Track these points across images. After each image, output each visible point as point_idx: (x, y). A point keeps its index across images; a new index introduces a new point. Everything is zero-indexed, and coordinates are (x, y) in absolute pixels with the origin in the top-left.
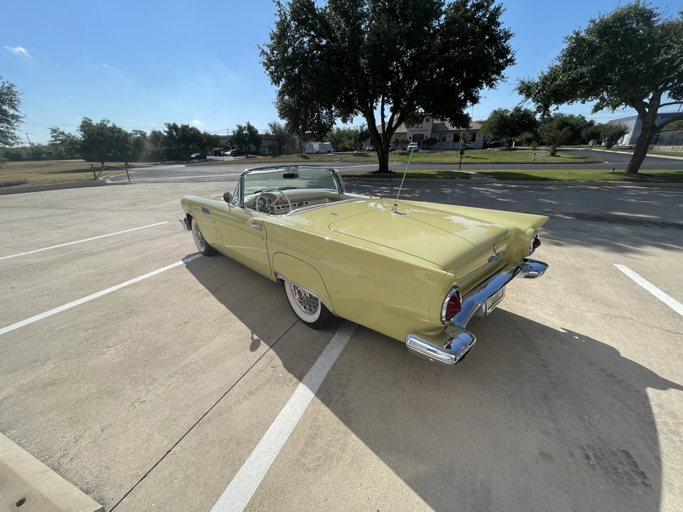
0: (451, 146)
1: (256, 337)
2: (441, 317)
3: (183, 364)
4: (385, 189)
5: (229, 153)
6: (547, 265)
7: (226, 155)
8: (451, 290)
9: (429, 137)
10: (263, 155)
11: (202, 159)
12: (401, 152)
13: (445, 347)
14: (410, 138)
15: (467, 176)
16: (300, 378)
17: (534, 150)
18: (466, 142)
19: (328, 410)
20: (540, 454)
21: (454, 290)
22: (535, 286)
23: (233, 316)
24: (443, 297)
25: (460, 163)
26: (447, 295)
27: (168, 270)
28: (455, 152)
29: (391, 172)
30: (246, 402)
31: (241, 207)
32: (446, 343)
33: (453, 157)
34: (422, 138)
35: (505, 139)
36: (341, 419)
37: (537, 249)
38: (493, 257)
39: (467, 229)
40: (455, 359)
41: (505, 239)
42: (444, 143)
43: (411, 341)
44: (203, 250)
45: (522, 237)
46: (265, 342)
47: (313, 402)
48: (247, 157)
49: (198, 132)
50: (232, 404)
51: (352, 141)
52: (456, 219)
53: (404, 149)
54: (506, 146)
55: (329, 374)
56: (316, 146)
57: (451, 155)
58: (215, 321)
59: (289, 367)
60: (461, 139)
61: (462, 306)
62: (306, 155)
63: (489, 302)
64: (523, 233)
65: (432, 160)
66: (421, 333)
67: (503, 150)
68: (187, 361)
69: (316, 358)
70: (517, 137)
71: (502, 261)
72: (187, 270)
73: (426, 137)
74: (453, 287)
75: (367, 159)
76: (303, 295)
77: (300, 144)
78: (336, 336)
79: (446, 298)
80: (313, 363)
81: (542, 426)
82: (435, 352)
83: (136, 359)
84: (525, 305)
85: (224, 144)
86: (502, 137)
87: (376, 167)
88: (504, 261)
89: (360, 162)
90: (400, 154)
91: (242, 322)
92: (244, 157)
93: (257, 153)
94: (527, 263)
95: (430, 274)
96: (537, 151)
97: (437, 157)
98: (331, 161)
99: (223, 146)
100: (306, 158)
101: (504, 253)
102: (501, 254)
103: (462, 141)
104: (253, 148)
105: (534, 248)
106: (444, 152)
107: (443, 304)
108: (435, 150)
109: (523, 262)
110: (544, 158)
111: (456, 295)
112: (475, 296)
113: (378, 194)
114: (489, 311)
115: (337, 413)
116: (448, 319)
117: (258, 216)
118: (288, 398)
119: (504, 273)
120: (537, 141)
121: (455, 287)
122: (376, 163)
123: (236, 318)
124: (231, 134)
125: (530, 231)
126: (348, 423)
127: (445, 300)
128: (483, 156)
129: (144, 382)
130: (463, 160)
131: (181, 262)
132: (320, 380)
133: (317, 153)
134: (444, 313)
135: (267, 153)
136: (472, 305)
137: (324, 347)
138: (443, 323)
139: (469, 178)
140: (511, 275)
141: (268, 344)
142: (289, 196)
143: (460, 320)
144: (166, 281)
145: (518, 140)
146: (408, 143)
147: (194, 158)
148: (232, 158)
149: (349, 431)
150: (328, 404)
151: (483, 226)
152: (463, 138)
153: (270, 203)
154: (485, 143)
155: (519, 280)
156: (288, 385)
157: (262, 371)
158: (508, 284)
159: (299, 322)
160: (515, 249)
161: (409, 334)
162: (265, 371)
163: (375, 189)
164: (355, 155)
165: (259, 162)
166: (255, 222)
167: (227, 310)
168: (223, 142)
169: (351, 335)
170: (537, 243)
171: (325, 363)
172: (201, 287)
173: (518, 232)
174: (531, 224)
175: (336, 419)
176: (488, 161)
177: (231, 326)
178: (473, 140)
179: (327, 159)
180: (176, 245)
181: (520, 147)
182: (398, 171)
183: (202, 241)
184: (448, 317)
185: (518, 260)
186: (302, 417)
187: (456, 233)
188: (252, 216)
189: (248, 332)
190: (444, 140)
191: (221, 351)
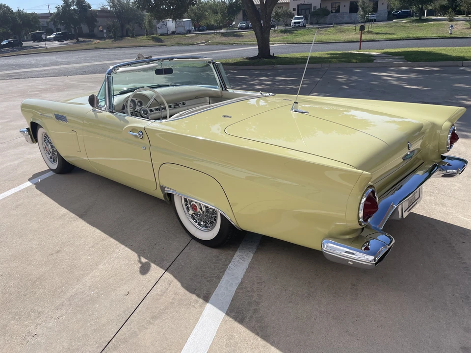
0: (347, 19)
1: (144, 260)
2: (359, 218)
3: (68, 295)
4: (266, 80)
5: (52, 36)
6: (466, 162)
7: (49, 40)
8: (367, 189)
9: (318, 7)
10: (100, 38)
11: (16, 47)
12: (283, 28)
13: (363, 248)
14: (294, 9)
15: (369, 58)
16: (206, 299)
17: (451, 20)
18: (365, 12)
19: (243, 327)
20: (461, 348)
21: (370, 190)
22: (455, 188)
23: (112, 240)
24: (359, 197)
25: (361, 41)
26: (363, 195)
27: (15, 194)
28: (351, 27)
29: (274, 57)
30: (151, 326)
31: (111, 112)
32: (364, 246)
33: (350, 33)
34: (310, 9)
35: (414, 8)
36: (258, 334)
37: (455, 145)
38: (407, 155)
39: (374, 125)
40: (375, 260)
41: (420, 135)
42: (338, 14)
43: (327, 246)
44: (55, 166)
45: (438, 131)
46: (158, 265)
47: (224, 321)
48: (78, 42)
49: (9, 10)
50: (136, 330)
51: (219, 17)
52: (359, 115)
53: (286, 25)
54: (416, 16)
55: (236, 292)
56: (171, 24)
57: (347, 30)
58: (92, 247)
59: (190, 288)
60: (360, 9)
61: (379, 206)
62: (158, 36)
63: (405, 204)
64: (440, 127)
65: (323, 37)
66: (338, 237)
67: (413, 21)
68: (71, 292)
69: (219, 278)
70: (430, 4)
71: (417, 159)
72: (39, 192)
73: (315, 8)
74: (369, 187)
75: (240, 40)
76: (198, 210)
77: (150, 22)
78: (238, 253)
79: (362, 198)
80: (218, 283)
81: (463, 324)
82: (353, 254)
83: (11, 294)
84: (444, 209)
85: (46, 25)
86: (410, 5)
87: (253, 50)
88: (419, 159)
89: (232, 44)
90: (282, 32)
91: (126, 246)
92: (74, 41)
93: (92, 36)
94: (445, 160)
95: (345, 175)
96: (454, 23)
97: (330, 34)
98: (193, 44)
99: (44, 27)
100: (158, 40)
101: (419, 150)
102: (416, 152)
103: (361, 12)
104: (85, 29)
105: (452, 143)
106: (339, 27)
107: (360, 203)
108: (326, 24)
109: (440, 160)
110: (463, 31)
111: (371, 195)
112: (390, 198)
113: (258, 87)
114: (405, 214)
115: (253, 330)
116: (365, 220)
117: (136, 122)
118: (197, 319)
119: (420, 173)
120: (454, 9)
121: (371, 186)
122: (253, 45)
123: (117, 242)
124: (54, 11)
125: (447, 124)
126: (265, 338)
127: (361, 200)
128: (387, 30)
129: (29, 316)
130: (365, 37)
131: (29, 184)
132: (229, 299)
133: (173, 33)
134: (361, 215)
135: (105, 35)
136: (388, 206)
137: (227, 265)
138: (361, 225)
139: (372, 61)
140: (427, 174)
141: (162, 267)
142: (164, 96)
143: (377, 222)
144: (17, 207)
145: (430, 8)
146: (292, 16)
147: (5, 46)
148: (56, 44)
149: (268, 345)
150: (241, 321)
151: (394, 122)
152: (363, 8)
153: (141, 105)
154: (389, 13)
155: (436, 181)
156: (194, 307)
157: (162, 295)
158: (424, 184)
159: (193, 242)
160: (431, 146)
161: (324, 239)
162: (165, 294)
163: (253, 80)
164: (223, 35)
165: (96, 48)
166: (133, 130)
167: (104, 235)
168: (43, 22)
169: (254, 251)
170: (454, 138)
171: (231, 282)
172: (64, 211)
173: (434, 126)
174: (448, 117)
175: (253, 335)
176: (395, 36)
177: (113, 251)
178: (375, 9)
179: (187, 41)
180: (16, 162)
181: (433, 17)
182: (283, 56)
183: (55, 155)
184: (366, 217)
185: (434, 157)
186: (216, 336)
187: (364, 131)
188: (127, 122)
189: (133, 255)
190: (338, 11)
191: (110, 278)
